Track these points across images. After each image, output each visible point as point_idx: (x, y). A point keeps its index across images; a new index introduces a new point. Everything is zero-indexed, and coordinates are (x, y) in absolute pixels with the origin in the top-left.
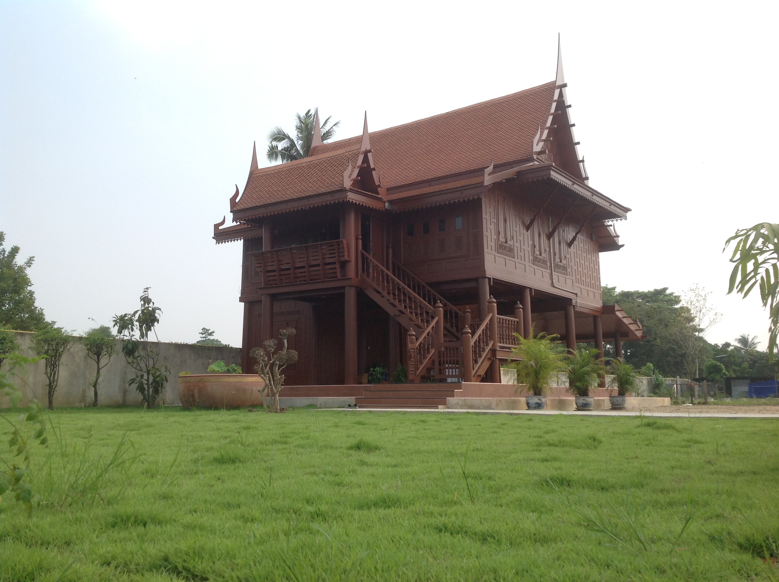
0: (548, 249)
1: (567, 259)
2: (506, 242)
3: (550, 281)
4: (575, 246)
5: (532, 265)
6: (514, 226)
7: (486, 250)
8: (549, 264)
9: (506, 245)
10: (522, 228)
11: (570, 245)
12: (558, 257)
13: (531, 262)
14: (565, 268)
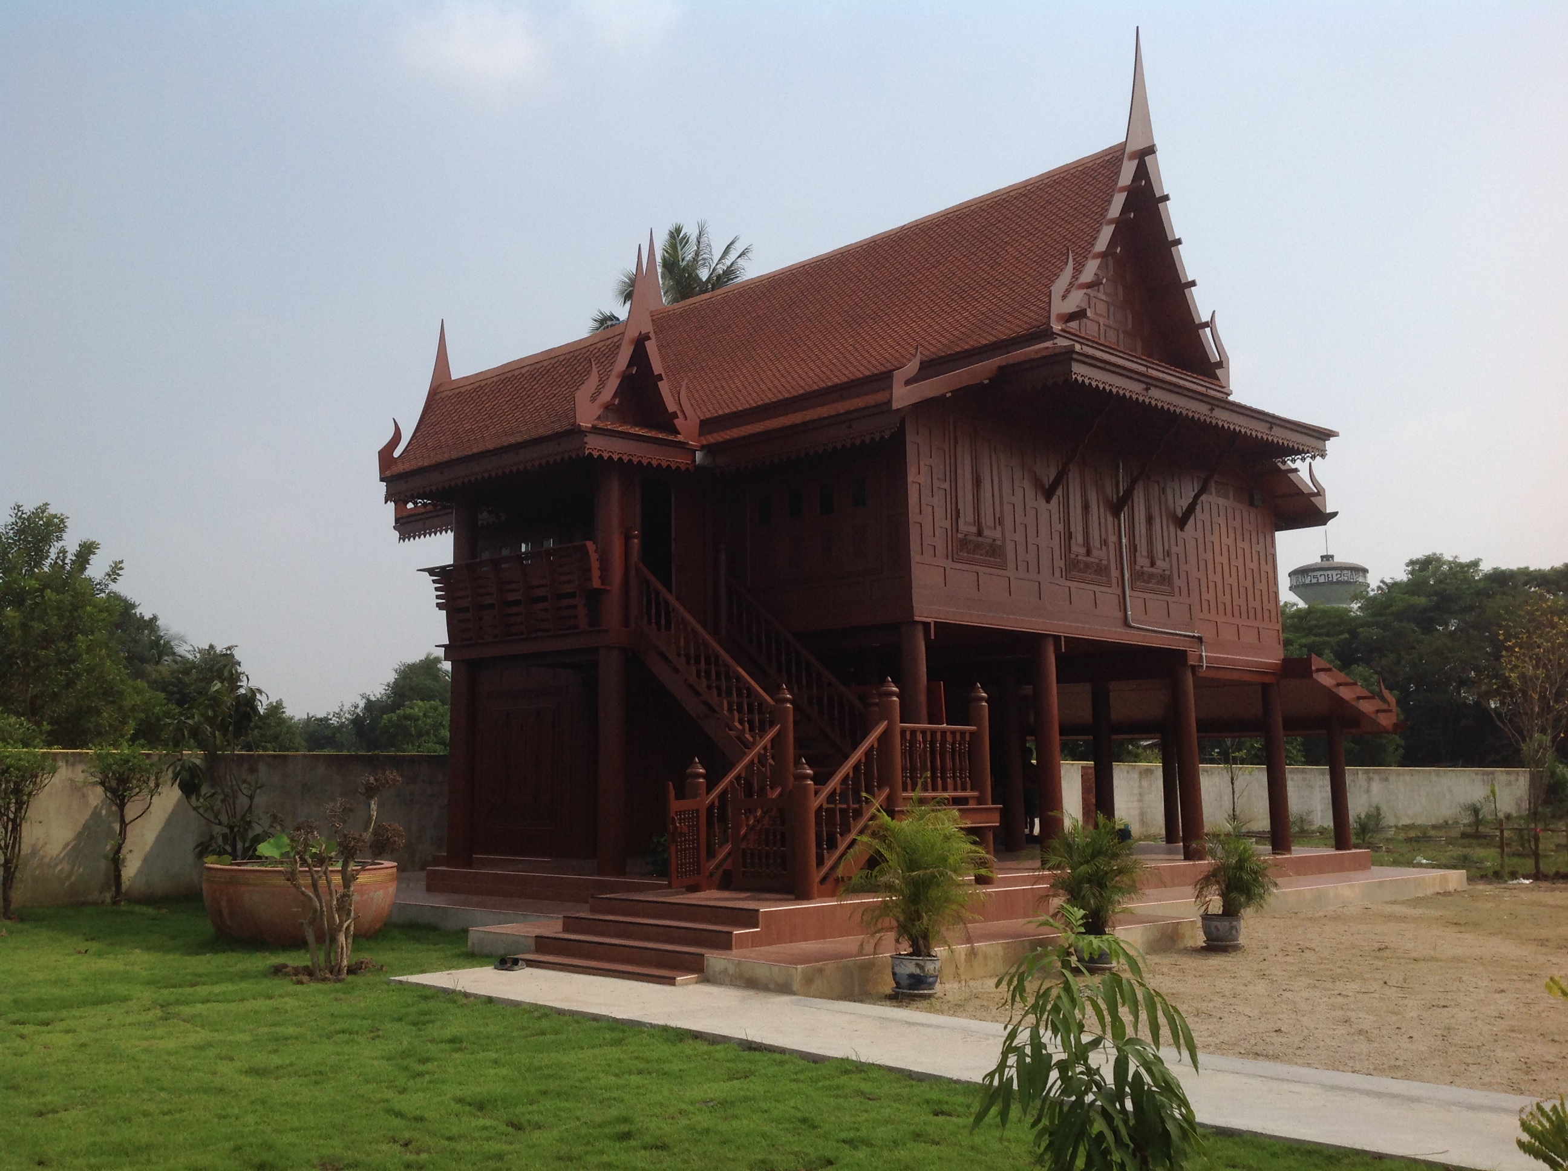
0: (1112, 539)
1: (1174, 558)
2: (980, 533)
3: (1120, 615)
4: (1199, 525)
5: (1063, 582)
6: (1006, 490)
7: (915, 557)
8: (1115, 573)
9: (980, 539)
10: (1030, 494)
11: (1181, 522)
12: (1145, 553)
13: (1057, 573)
14: (1166, 580)
